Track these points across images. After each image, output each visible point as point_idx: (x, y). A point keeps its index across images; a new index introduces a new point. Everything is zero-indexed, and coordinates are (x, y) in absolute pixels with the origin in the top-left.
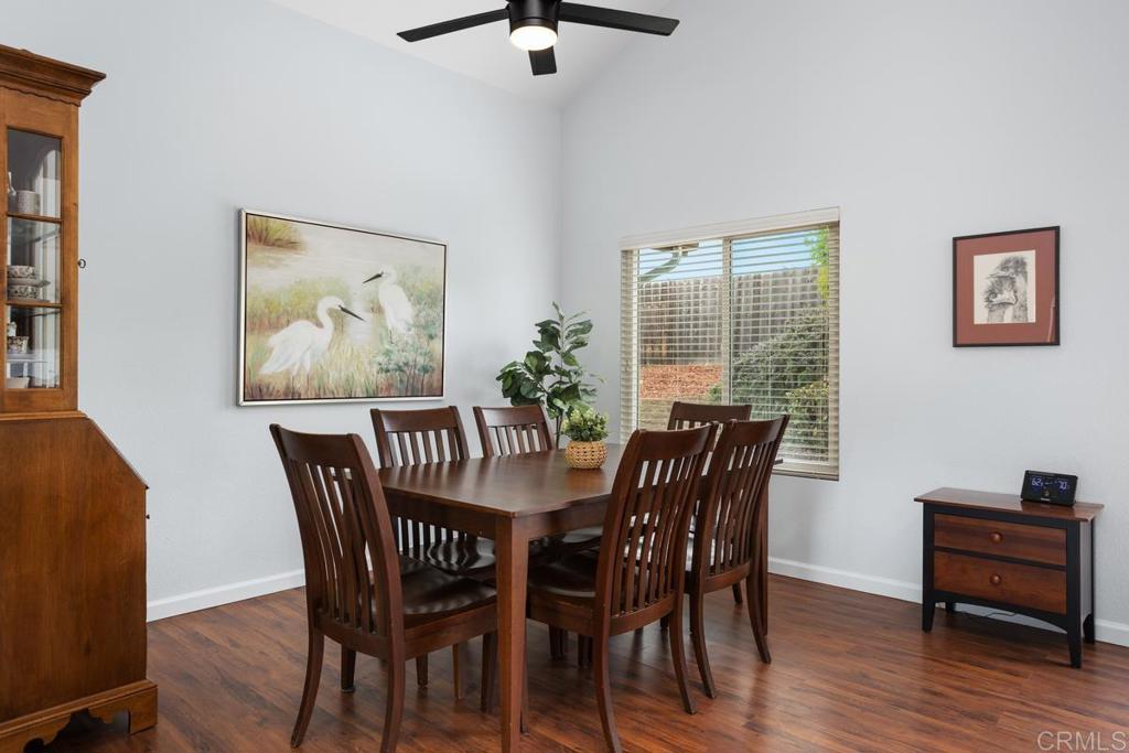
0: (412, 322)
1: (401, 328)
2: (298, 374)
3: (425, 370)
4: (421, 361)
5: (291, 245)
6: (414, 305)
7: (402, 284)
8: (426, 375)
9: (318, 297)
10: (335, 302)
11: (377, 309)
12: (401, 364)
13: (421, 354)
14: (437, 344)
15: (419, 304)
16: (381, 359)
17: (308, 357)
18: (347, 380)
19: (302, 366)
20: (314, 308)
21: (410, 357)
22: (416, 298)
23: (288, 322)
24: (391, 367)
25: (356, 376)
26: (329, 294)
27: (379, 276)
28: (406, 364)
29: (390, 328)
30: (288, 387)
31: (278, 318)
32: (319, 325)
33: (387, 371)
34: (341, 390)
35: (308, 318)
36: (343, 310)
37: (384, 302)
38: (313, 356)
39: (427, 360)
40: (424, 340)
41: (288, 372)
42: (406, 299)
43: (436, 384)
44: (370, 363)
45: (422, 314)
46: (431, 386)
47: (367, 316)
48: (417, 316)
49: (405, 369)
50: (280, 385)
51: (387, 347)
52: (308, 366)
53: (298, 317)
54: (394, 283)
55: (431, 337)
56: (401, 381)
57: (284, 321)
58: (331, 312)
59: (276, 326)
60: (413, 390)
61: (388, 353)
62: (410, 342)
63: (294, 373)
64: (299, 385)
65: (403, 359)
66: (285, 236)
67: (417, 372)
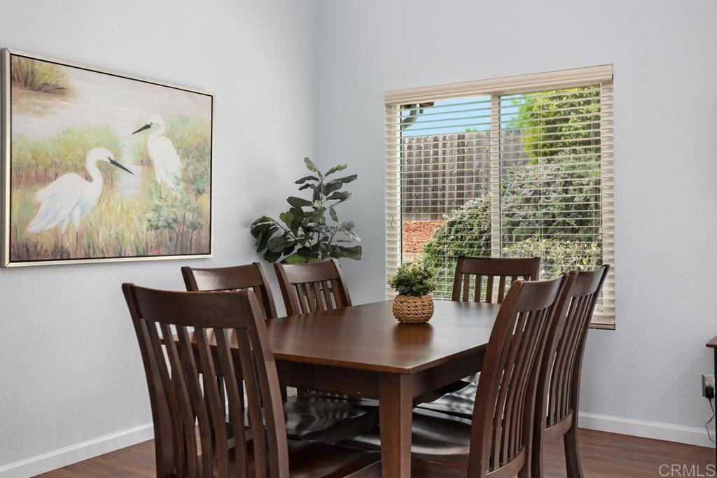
0: (181, 177)
1: (170, 183)
2: (67, 232)
3: (194, 226)
4: (189, 217)
5: (58, 91)
6: (182, 158)
7: (169, 135)
8: (195, 232)
9: (87, 148)
10: (104, 154)
11: (147, 163)
12: (170, 221)
13: (189, 210)
14: (204, 199)
15: (188, 157)
16: (150, 215)
17: (77, 213)
18: (118, 238)
19: (70, 223)
20: (83, 160)
21: (179, 213)
22: (185, 152)
23: (57, 176)
24: (161, 223)
25: (127, 234)
26: (99, 144)
27: (147, 127)
28: (175, 221)
29: (159, 182)
30: (56, 247)
31: (46, 170)
32: (88, 178)
33: (157, 228)
34: (111, 249)
35: (76, 171)
36: (113, 162)
37: (153, 156)
38: (82, 212)
39: (196, 215)
40: (192, 196)
41: (56, 230)
42: (174, 152)
43: (204, 242)
44: (140, 220)
45: (191, 167)
46: (199, 243)
47: (137, 170)
48: (185, 170)
49: (175, 225)
50: (48, 244)
51: (157, 203)
52: (77, 224)
53: (67, 170)
54: (163, 135)
55: (199, 192)
56: (170, 238)
57: (51, 174)
58: (100, 165)
59: (44, 179)
60: (182, 247)
61: (157, 209)
62: (179, 197)
63: (63, 231)
64: (69, 243)
65: (172, 216)
66: (52, 80)
67: (186, 229)
